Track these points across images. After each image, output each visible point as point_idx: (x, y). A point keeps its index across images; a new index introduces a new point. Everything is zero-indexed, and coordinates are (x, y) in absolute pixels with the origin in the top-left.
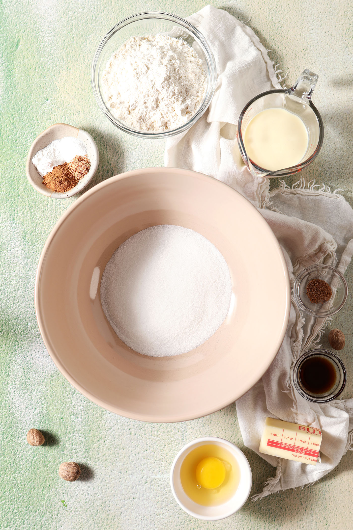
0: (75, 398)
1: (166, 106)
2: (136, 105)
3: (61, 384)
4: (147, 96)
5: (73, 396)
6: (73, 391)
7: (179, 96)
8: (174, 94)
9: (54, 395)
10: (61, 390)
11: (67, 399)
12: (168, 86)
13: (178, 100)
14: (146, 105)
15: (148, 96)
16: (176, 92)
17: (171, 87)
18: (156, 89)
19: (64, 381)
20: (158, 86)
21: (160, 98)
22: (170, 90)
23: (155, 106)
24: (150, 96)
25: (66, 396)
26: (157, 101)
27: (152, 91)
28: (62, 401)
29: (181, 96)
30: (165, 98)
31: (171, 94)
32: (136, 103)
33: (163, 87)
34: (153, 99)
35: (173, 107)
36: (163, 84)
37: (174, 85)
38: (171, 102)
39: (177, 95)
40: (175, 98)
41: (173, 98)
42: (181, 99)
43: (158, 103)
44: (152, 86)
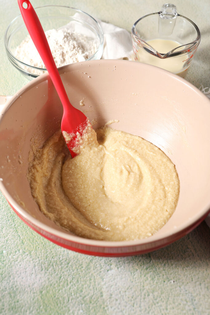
0: (72, 304)
1: (70, 57)
3: (53, 296)
5: (69, 303)
6: (67, 298)
7: (79, 49)
8: (74, 47)
9: (49, 309)
10: (55, 302)
11: (64, 309)
12: (68, 41)
13: (78, 52)
15: (55, 51)
16: (76, 45)
17: (70, 42)
18: (59, 45)
19: (54, 292)
20: (61, 42)
21: (65, 52)
22: (70, 44)
23: (63, 60)
24: (57, 51)
25: (62, 306)
26: (63, 55)
27: (57, 47)
28: (59, 312)
29: (80, 49)
30: (69, 50)
31: (72, 46)
33: (65, 42)
34: (59, 54)
35: (76, 58)
36: (64, 39)
37: (72, 41)
38: (74, 54)
39: (76, 48)
40: (76, 50)
41: (74, 50)
42: (80, 51)
43: (64, 57)
44: (56, 43)
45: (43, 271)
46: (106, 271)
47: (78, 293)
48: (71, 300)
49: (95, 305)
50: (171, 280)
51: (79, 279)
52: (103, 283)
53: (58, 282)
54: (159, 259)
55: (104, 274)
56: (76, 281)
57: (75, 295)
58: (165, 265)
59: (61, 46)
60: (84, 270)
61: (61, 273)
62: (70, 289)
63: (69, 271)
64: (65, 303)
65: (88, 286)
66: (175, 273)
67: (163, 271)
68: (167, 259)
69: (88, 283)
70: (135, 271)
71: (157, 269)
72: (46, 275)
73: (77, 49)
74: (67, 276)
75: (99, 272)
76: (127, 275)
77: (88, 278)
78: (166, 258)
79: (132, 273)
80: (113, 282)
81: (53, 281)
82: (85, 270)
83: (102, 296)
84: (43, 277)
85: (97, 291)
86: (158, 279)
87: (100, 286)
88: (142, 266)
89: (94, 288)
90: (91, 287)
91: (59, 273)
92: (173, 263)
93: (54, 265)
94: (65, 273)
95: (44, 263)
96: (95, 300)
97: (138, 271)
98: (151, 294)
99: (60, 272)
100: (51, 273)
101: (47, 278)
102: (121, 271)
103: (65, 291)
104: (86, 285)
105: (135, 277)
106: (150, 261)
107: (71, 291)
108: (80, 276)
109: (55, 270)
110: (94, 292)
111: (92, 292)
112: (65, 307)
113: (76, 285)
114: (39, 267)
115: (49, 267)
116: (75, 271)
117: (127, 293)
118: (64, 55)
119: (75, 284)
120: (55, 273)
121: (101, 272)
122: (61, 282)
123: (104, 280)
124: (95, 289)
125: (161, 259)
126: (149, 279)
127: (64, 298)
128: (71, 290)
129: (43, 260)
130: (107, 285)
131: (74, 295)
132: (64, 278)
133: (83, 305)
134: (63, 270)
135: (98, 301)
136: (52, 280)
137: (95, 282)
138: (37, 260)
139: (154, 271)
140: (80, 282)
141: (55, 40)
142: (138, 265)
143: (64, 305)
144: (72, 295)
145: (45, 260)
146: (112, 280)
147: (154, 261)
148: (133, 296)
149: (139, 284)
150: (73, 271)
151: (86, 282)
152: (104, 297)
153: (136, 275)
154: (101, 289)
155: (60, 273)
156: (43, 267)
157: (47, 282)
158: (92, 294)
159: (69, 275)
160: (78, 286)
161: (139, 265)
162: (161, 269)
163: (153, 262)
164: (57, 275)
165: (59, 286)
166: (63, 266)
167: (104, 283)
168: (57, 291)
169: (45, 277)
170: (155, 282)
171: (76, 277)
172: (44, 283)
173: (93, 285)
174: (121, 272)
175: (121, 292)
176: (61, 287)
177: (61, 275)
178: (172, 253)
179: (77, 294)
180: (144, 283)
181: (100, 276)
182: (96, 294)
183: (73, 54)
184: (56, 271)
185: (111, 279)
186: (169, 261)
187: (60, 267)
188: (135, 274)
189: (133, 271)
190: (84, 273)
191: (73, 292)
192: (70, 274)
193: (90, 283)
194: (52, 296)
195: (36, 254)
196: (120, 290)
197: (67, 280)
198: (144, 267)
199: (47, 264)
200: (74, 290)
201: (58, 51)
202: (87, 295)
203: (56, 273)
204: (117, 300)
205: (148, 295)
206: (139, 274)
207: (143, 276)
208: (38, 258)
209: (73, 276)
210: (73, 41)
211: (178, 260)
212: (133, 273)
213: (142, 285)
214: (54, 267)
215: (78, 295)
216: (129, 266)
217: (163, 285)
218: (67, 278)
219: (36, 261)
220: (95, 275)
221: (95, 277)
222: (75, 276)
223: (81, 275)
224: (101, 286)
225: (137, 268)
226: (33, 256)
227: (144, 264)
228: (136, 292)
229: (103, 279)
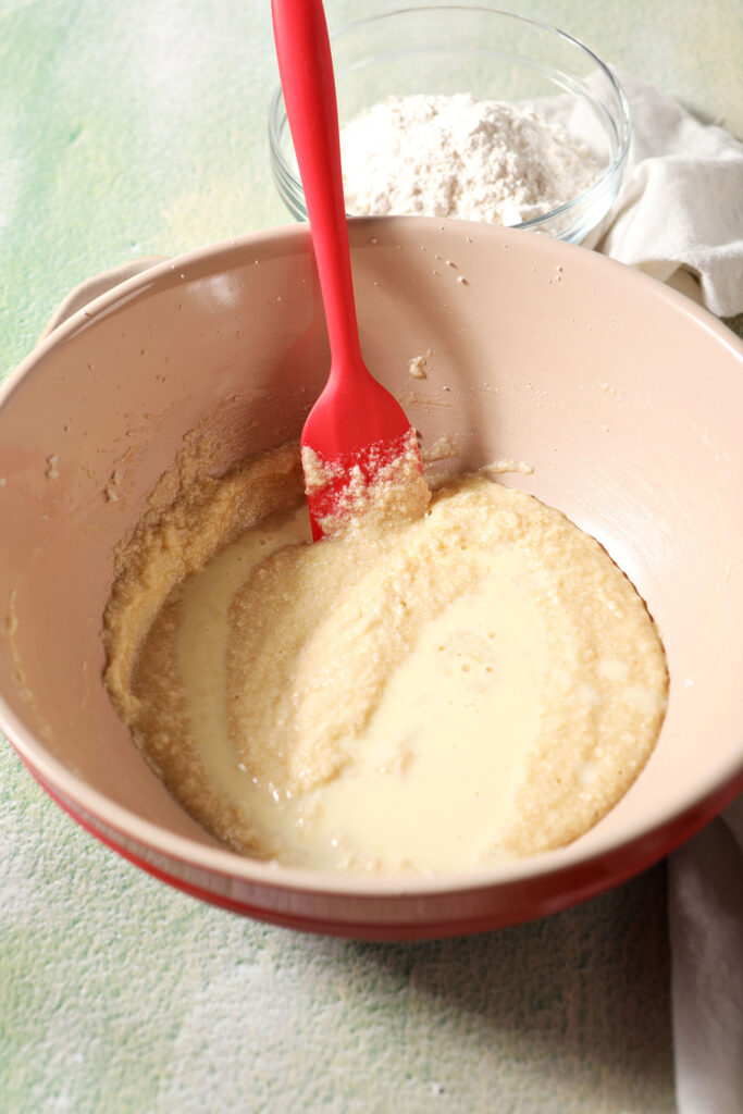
0: (61, 1023)
1: (477, 204)
2: (391, 198)
3: (18, 973)
4: (423, 170)
5: (55, 1015)
6: (58, 998)
7: (519, 183)
8: (503, 173)
10: (12, 993)
11: (30, 1027)
12: (488, 146)
13: (513, 193)
14: (421, 198)
15: (428, 169)
16: (511, 168)
17: (496, 150)
18: (451, 151)
19: (30, 961)
20: (461, 143)
21: (462, 180)
22: (492, 158)
23: (445, 205)
24: (433, 169)
25: (27, 1015)
26: (453, 188)
27: (441, 154)
29: (523, 184)
30: (478, 180)
31: (496, 169)
32: (391, 190)
33: (474, 145)
34: (440, 181)
35: (499, 212)
36: (476, 136)
37: (504, 148)
38: (494, 195)
39: (511, 177)
40: (505, 184)
41: (500, 183)
42: (522, 192)
43: (455, 198)
44: (441, 140)
45: (32, 878)
46: (234, 960)
47: (101, 996)
48: (68, 1009)
49: (134, 1057)
50: (436, 1080)
51: (133, 951)
52: (198, 996)
53: (61, 933)
54: (435, 995)
55: (222, 967)
56: (118, 952)
57: (90, 999)
58: (443, 1021)
59: (456, 155)
60: (164, 928)
61: (85, 910)
62: (85, 970)
63: (112, 912)
64: (44, 1010)
65: (146, 985)
66: (465, 1062)
67: (426, 1042)
68: (462, 1005)
69: (152, 975)
70: (330, 999)
71: (409, 1026)
72: (34, 896)
73: (514, 183)
74: (99, 925)
75: (207, 953)
76: (294, 1002)
77: (162, 961)
78: (462, 1000)
79: (316, 1005)
80: (236, 1005)
81: (45, 923)
82: (167, 931)
83: (173, 1037)
84: (21, 900)
85: (169, 1013)
86: (392, 1060)
87: (185, 1000)
88: (363, 994)
89: (161, 1000)
90: (154, 995)
91: (77, 907)
92: (475, 1025)
93: (77, 875)
94: (99, 914)
95: (51, 854)
96: (142, 1040)
97: (341, 1004)
98: (338, 1100)
99: (84, 902)
100: (52, 896)
101: (31, 906)
102: (282, 980)
103: (65, 971)
104: (142, 981)
105: (317, 1019)
106: (400, 989)
107: (82, 980)
108: (140, 944)
109: (70, 892)
110: (155, 1013)
111: (148, 1010)
112: (36, 1022)
113: (111, 967)
114: (24, 863)
115: (59, 874)
116: (134, 921)
117: (260, 1063)
118: (457, 191)
119: (108, 962)
120: (67, 900)
121: (213, 957)
122: (71, 937)
123: (211, 986)
124: (164, 1004)
125: (439, 998)
126: (363, 1046)
127: (48, 993)
128: (86, 975)
129: (51, 844)
130: (209, 1007)
131: (87, 996)
132: (85, 927)
133: (97, 1041)
134: (96, 903)
135: (151, 1049)
136: (43, 921)
137: (176, 984)
138: (35, 836)
139: (393, 1027)
140: (127, 961)
141: (443, 130)
142: (350, 983)
143: (35, 1016)
144: (78, 995)
145: (60, 847)
146: (234, 997)
147: (414, 992)
148: (275, 1080)
149: (319, 1049)
150: (127, 918)
151: (147, 969)
152: (178, 1042)
153: (324, 1015)
154: (183, 1013)
155: (82, 908)
156: (40, 868)
157: (26, 920)
158: (145, 1017)
159: (105, 926)
160: (115, 971)
161: (353, 987)
162: (424, 1030)
163: (406, 995)
164: (70, 909)
165: (56, 947)
166: (104, 887)
167: (206, 996)
168: (42, 961)
169: (28, 903)
170: (377, 1064)
171: (125, 941)
172: (14, 919)
173: (163, 990)
174: (280, 986)
175: (244, 1051)
176: (59, 953)
177: (83, 914)
178: (494, 991)
179: (95, 998)
180: (335, 1052)
181: (206, 969)
182: (157, 1021)
183: (487, 195)
184: (72, 896)
185: (232, 994)
186: (466, 1015)
187: (93, 888)
188: (324, 1010)
189: (321, 998)
190: (156, 939)
191: (87, 984)
192: (112, 925)
193: (160, 979)
194: (13, 971)
195: (39, 817)
196: (244, 1041)
197: (91, 941)
198: (366, 999)
199: (56, 862)
200: (93, 981)
201: (440, 171)
202: (126, 1014)
203: (70, 902)
204: (213, 1070)
205: (328, 1099)
206: (338, 1017)
207: (345, 1028)
208: (42, 831)
209: (116, 934)
210: (508, 150)
211: (499, 1026)
212: (320, 1004)
213: (326, 1057)
214: (75, 881)
215: (98, 1001)
216: (317, 974)
217: (399, 1087)
218: (95, 934)
219: (29, 838)
220: (189, 957)
221: (187, 968)
222: (125, 935)
223: (144, 941)
224: (187, 1004)
225: (341, 991)
226: (28, 820)
227: (372, 989)
228: (293, 1073)
229: (208, 983)
